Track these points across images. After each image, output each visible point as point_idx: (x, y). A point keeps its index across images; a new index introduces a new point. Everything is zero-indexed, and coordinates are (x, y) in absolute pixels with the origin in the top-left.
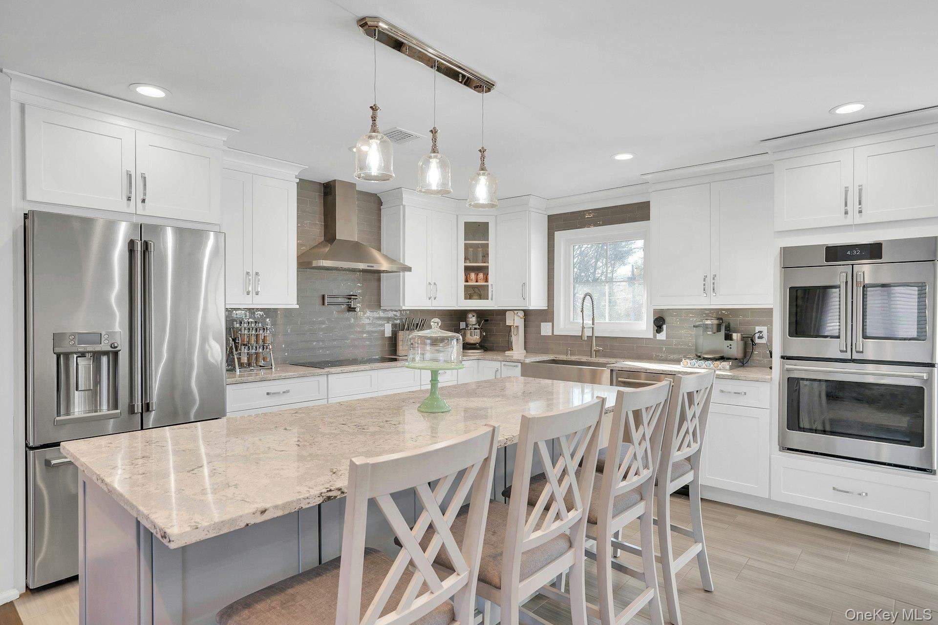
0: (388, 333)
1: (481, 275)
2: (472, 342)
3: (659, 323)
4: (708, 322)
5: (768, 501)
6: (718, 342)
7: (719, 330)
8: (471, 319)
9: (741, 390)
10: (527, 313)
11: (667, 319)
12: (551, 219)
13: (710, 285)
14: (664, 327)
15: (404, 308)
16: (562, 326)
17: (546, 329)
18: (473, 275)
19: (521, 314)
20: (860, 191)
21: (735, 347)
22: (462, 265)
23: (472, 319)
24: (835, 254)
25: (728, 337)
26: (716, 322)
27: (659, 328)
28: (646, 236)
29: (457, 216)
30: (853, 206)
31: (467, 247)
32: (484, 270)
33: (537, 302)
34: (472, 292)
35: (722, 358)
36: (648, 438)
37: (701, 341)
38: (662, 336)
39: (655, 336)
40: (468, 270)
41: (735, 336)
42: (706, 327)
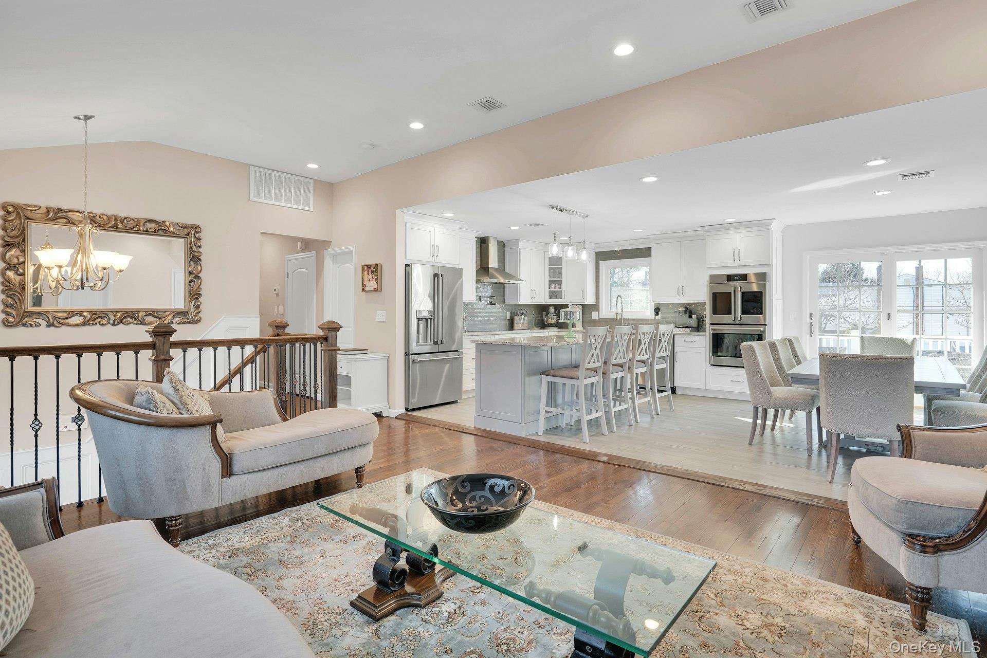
0: (508, 318)
1: (557, 285)
2: (552, 323)
3: (657, 311)
4: (680, 309)
5: (705, 390)
6: (685, 319)
7: (686, 313)
9: (694, 340)
10: (583, 306)
11: (661, 309)
12: (598, 254)
13: (680, 292)
14: (660, 313)
15: (520, 303)
16: (604, 313)
17: (595, 315)
18: (553, 285)
19: (581, 307)
20: (739, 252)
21: (693, 322)
22: (548, 278)
23: (552, 310)
24: (730, 278)
25: (690, 317)
26: (684, 309)
27: (657, 314)
28: (650, 265)
29: (544, 252)
30: (736, 257)
31: (550, 269)
32: (560, 282)
33: (590, 300)
34: (553, 295)
35: (687, 327)
36: (647, 343)
37: (677, 320)
38: (659, 318)
39: (655, 318)
40: (551, 282)
41: (693, 316)
42: (680, 312)
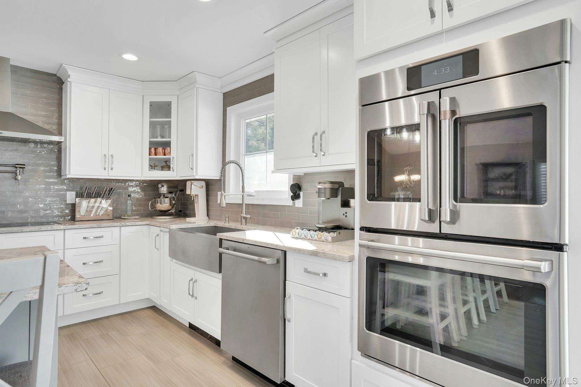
2: (163, 209)
3: (296, 189)
4: (321, 186)
7: (334, 195)
8: (161, 189)
10: (207, 183)
11: (303, 186)
12: (225, 96)
14: (301, 194)
21: (351, 215)
22: (146, 140)
23: (164, 189)
25: (346, 203)
29: (143, 96)
31: (151, 124)
33: (213, 174)
35: (336, 228)
38: (299, 203)
39: (294, 204)
40: (152, 144)
41: (352, 202)
